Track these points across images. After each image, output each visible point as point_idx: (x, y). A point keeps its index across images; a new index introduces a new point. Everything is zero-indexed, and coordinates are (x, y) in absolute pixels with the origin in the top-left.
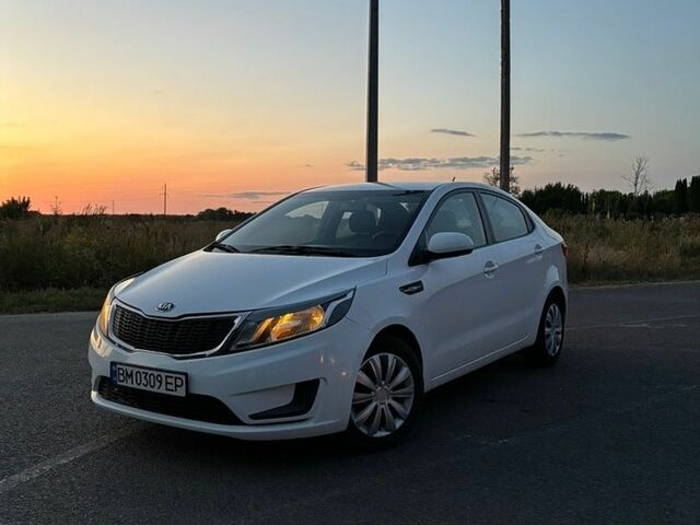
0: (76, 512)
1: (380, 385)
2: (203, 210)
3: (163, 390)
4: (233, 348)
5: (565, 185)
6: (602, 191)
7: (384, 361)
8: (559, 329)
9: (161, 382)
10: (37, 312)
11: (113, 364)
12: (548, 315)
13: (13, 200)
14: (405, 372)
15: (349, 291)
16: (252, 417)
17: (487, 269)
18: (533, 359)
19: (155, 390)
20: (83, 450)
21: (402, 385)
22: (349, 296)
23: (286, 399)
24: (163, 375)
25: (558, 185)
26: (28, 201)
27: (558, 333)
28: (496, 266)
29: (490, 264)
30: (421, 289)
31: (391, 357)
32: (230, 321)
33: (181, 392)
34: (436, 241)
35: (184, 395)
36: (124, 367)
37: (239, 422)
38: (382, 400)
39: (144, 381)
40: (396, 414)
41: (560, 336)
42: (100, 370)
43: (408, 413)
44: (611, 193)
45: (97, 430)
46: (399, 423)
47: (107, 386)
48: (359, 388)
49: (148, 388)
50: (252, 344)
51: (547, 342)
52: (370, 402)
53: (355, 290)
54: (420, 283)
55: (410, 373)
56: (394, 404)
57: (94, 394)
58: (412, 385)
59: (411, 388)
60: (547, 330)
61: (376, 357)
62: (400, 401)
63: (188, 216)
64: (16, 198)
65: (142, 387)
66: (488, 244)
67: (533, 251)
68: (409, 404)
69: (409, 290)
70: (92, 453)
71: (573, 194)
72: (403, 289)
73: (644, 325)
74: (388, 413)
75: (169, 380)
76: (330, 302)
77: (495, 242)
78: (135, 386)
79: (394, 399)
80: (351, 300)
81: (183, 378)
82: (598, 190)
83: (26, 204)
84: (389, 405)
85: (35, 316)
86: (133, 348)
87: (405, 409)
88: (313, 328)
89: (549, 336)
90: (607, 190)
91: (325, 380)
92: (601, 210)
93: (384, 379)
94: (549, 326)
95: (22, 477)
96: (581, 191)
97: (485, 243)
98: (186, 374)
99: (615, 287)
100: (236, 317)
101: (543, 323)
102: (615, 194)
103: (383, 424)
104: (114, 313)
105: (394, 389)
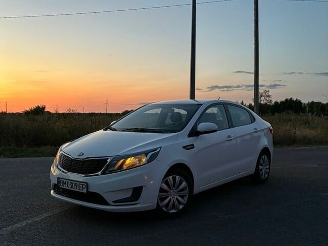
0: (37, 240)
1: (172, 189)
2: (124, 111)
3: (77, 190)
4: (107, 172)
5: (294, 99)
6: (313, 102)
7: (174, 179)
8: (268, 167)
9: (77, 186)
10: (40, 156)
11: (58, 178)
12: (261, 160)
13: (38, 106)
14: (184, 184)
15: (158, 148)
16: (114, 202)
17: (228, 139)
18: (254, 180)
19: (75, 190)
20: (46, 215)
21: (183, 190)
22: (158, 150)
23: (129, 194)
24: (78, 183)
25: (291, 99)
26: (45, 107)
27: (267, 169)
28: (233, 138)
29: (229, 137)
30: (193, 147)
31: (177, 177)
32: (106, 161)
33: (85, 191)
34: (202, 126)
35: (86, 192)
36: (63, 180)
37: (107, 204)
38: (173, 197)
39: (70, 186)
40: (180, 203)
41: (268, 170)
42: (54, 181)
43: (185, 202)
44: (317, 103)
45: (53, 207)
46: (181, 207)
47: (57, 188)
48: (162, 190)
49: (72, 189)
50: (115, 170)
51: (261, 173)
52: (168, 197)
53: (161, 147)
54: (193, 145)
55: (186, 184)
56: (179, 198)
57: (52, 191)
58: (188, 190)
59: (187, 191)
60: (260, 167)
61: (171, 177)
62: (182, 197)
63: (117, 113)
64: (39, 106)
65: (69, 188)
66: (229, 128)
67: (253, 131)
68: (186, 198)
69: (187, 148)
70: (49, 217)
71: (298, 103)
72: (184, 147)
73: (315, 166)
74: (176, 202)
75: (81, 186)
76: (149, 153)
77: (233, 127)
78: (67, 188)
79: (179, 196)
80: (159, 152)
81: (86, 184)
82: (310, 101)
83: (44, 108)
84: (177, 199)
85: (39, 159)
86: (67, 172)
87: (184, 201)
88: (142, 163)
89: (262, 170)
90: (315, 101)
91: (145, 186)
92: (311, 111)
93: (174, 187)
94: (262, 165)
95: (19, 225)
96: (302, 102)
97: (228, 127)
98: (87, 183)
99: (308, 148)
100: (108, 159)
101: (258, 164)
102: (319, 103)
103: (174, 207)
104: (61, 157)
105: (179, 191)
